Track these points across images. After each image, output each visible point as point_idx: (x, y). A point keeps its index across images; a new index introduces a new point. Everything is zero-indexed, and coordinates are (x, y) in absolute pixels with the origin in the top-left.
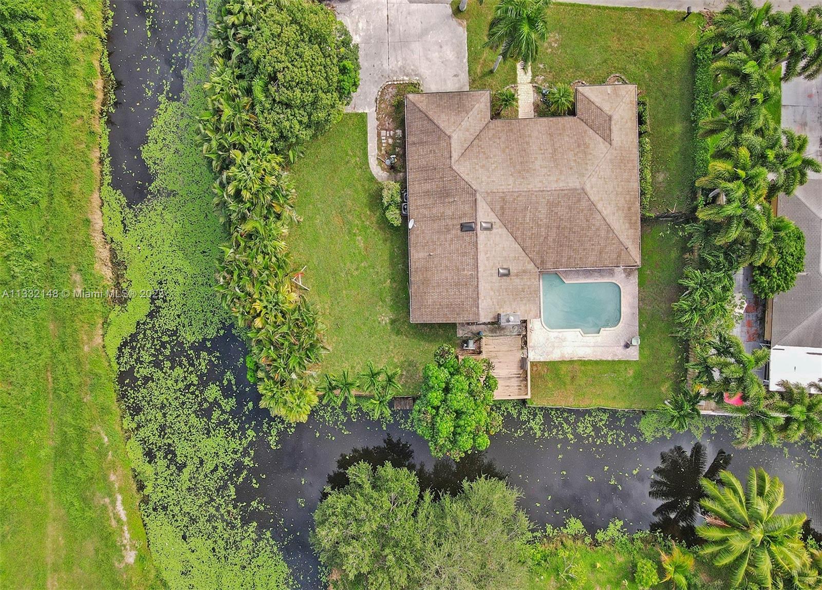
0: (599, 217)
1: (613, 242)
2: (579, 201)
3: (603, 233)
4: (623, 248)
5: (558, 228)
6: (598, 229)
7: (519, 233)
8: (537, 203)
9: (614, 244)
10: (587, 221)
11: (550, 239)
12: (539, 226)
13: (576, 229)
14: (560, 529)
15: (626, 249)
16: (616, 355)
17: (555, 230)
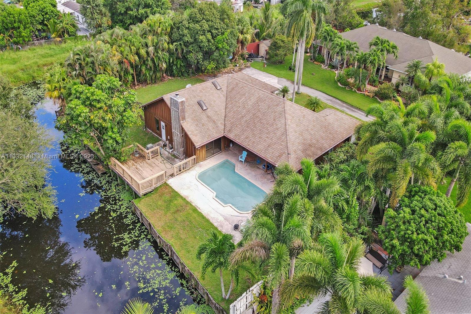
0: (283, 122)
1: (282, 143)
2: (277, 105)
3: (279, 133)
4: (286, 152)
5: (254, 115)
6: (277, 129)
7: (230, 106)
8: (253, 95)
9: (282, 145)
10: (274, 120)
11: (245, 119)
12: (244, 107)
13: (264, 121)
14: (26, 304)
15: (288, 154)
16: (222, 226)
17: (251, 115)
